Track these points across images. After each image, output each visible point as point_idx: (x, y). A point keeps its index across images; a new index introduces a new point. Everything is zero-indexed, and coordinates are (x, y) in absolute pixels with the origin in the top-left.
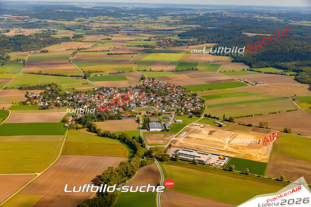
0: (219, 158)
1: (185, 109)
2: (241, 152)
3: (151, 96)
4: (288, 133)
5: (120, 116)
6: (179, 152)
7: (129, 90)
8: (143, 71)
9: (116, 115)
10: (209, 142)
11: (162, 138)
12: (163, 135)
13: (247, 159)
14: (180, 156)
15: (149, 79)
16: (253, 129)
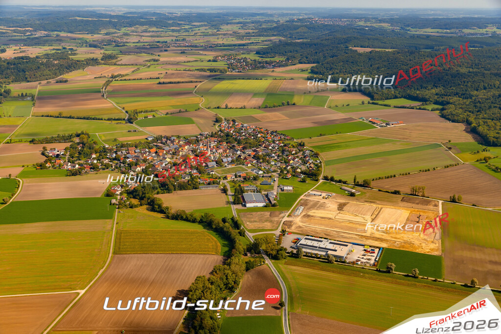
0: (364, 250)
1: (292, 168)
2: (396, 238)
3: (236, 148)
4: (457, 202)
5: (197, 184)
6: (301, 242)
7: (201, 140)
8: (215, 108)
9: (190, 182)
10: (342, 222)
11: (268, 218)
12: (268, 214)
13: (407, 250)
14: (304, 250)
15: (227, 120)
16: (403, 198)
